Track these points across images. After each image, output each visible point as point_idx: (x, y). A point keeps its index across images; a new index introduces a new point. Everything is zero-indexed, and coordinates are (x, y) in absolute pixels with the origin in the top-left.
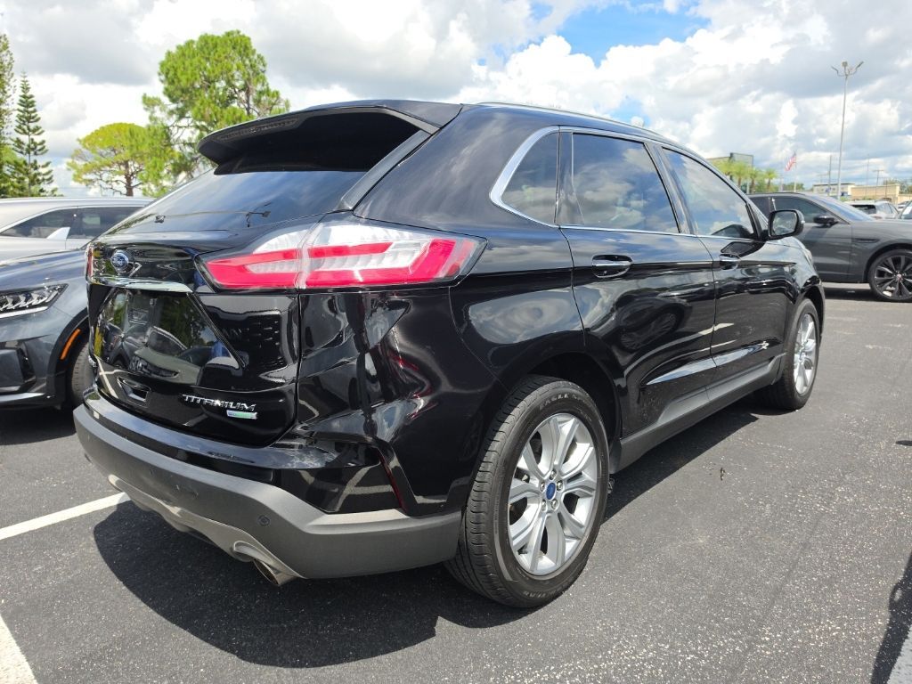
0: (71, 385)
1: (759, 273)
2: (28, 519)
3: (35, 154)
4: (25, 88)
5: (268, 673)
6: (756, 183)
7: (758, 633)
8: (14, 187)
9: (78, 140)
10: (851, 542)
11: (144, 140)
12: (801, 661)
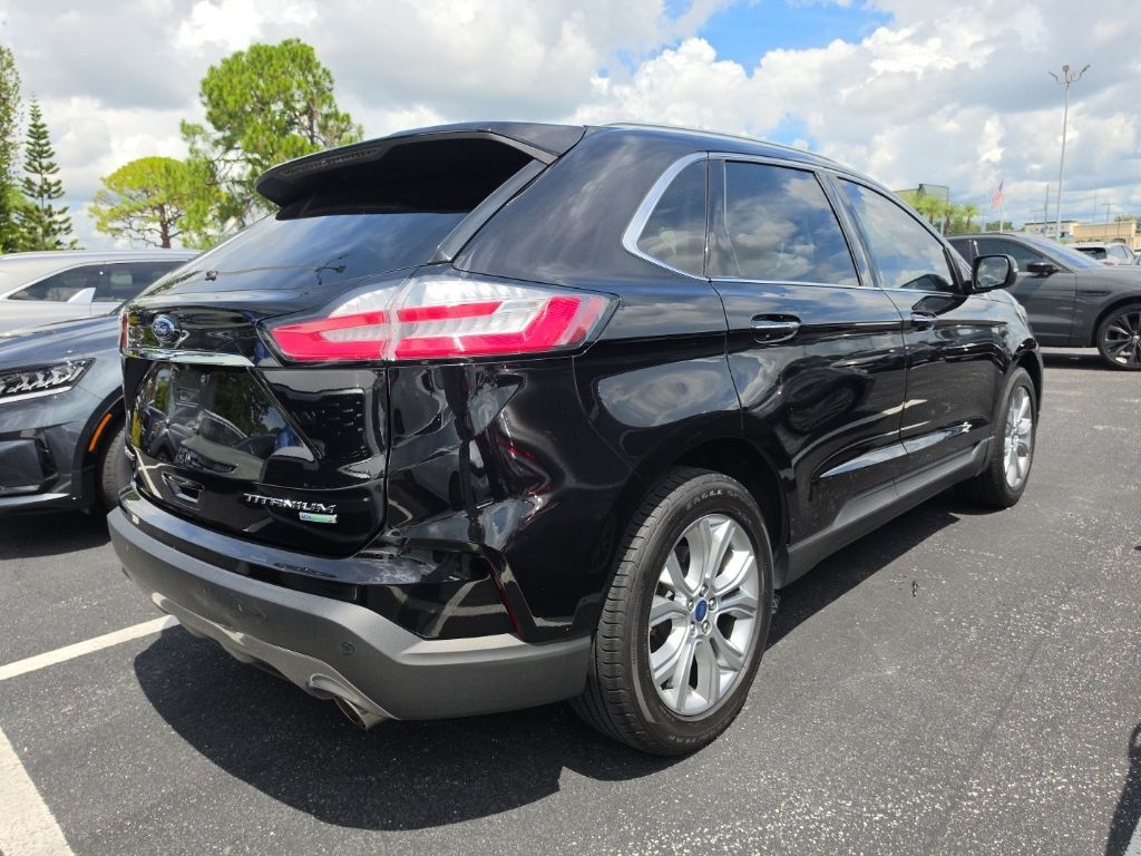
0: (101, 484)
1: (958, 335)
2: (54, 649)
3: (50, 197)
4: (36, 116)
5: (353, 838)
6: (952, 221)
7: (963, 786)
8: (24, 238)
9: (104, 180)
10: (1080, 673)
11: (183, 178)
12: (1017, 822)
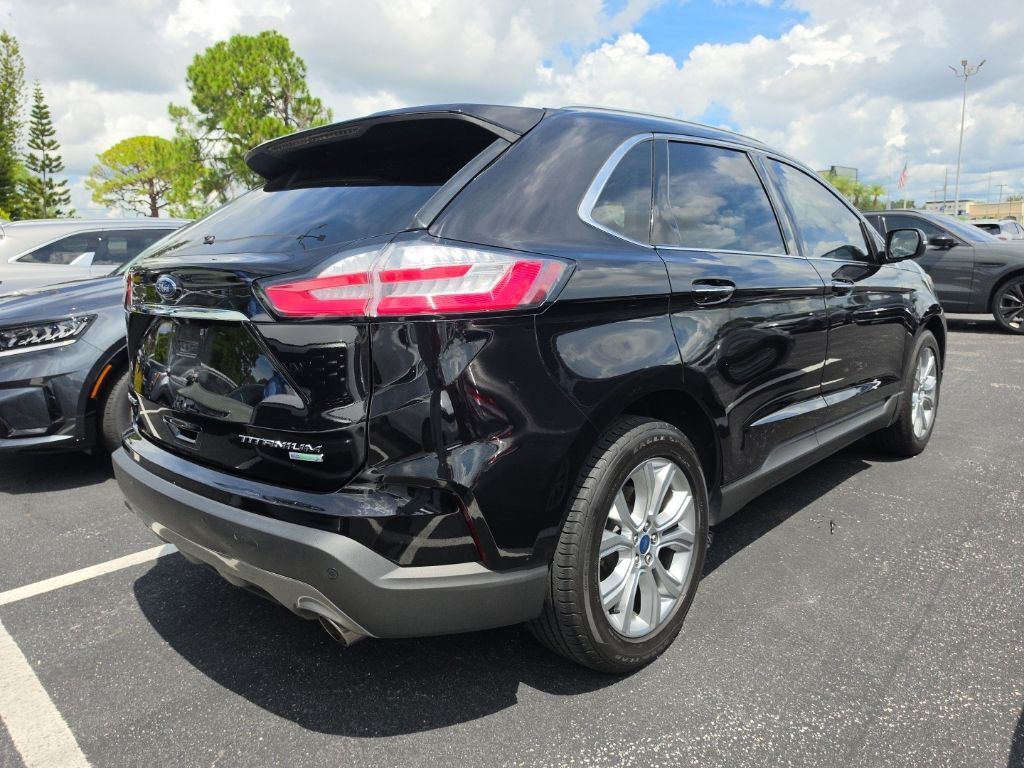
0: (102, 427)
1: (870, 301)
2: (62, 574)
3: (51, 171)
4: (39, 98)
5: (333, 743)
6: (860, 200)
7: (879, 703)
8: (28, 208)
9: (99, 156)
10: (982, 604)
11: (170, 154)
12: (929, 735)
